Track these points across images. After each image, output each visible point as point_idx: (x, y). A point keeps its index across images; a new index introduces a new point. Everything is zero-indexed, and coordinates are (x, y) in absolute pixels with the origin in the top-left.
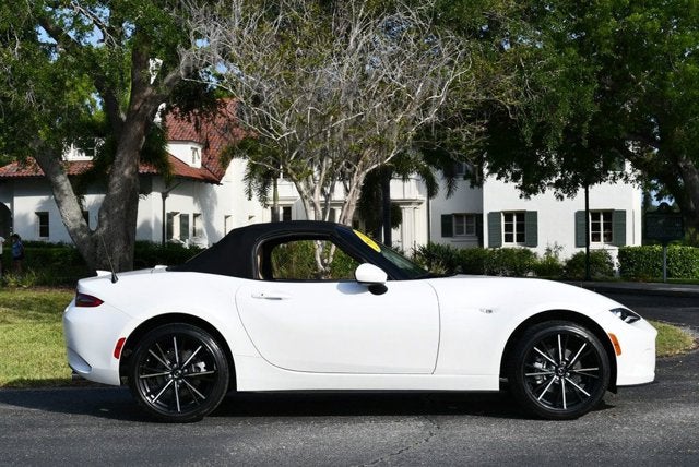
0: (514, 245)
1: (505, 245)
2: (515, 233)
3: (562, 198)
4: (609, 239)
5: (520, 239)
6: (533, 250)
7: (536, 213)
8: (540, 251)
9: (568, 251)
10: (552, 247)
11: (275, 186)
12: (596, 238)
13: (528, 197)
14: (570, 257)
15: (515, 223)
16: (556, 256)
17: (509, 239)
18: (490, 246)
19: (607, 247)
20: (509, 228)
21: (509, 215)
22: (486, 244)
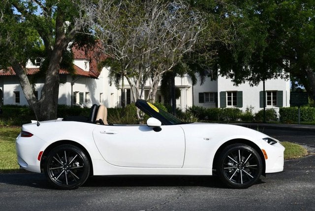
0: (232, 107)
1: (228, 107)
2: (232, 101)
3: (253, 85)
4: (275, 104)
5: (235, 104)
6: (240, 109)
7: (242, 92)
8: (243, 109)
9: (256, 109)
10: (249, 107)
11: (123, 79)
12: (269, 103)
13: (237, 85)
14: (257, 112)
15: (232, 96)
16: (251, 112)
17: (229, 104)
18: (221, 107)
19: (274, 107)
20: (229, 99)
21: (229, 93)
22: (219, 106)
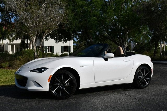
0: (50, 52)
1: (48, 52)
2: (50, 50)
4: (67, 51)
5: (51, 51)
6: (54, 53)
7: (54, 46)
8: (55, 53)
9: (60, 53)
10: (57, 53)
11: (2, 40)
12: (65, 51)
14: (61, 54)
16: (58, 54)
17: (49, 51)
18: (45, 53)
19: (67, 53)
20: (49, 49)
21: (49, 47)
22: (44, 52)
